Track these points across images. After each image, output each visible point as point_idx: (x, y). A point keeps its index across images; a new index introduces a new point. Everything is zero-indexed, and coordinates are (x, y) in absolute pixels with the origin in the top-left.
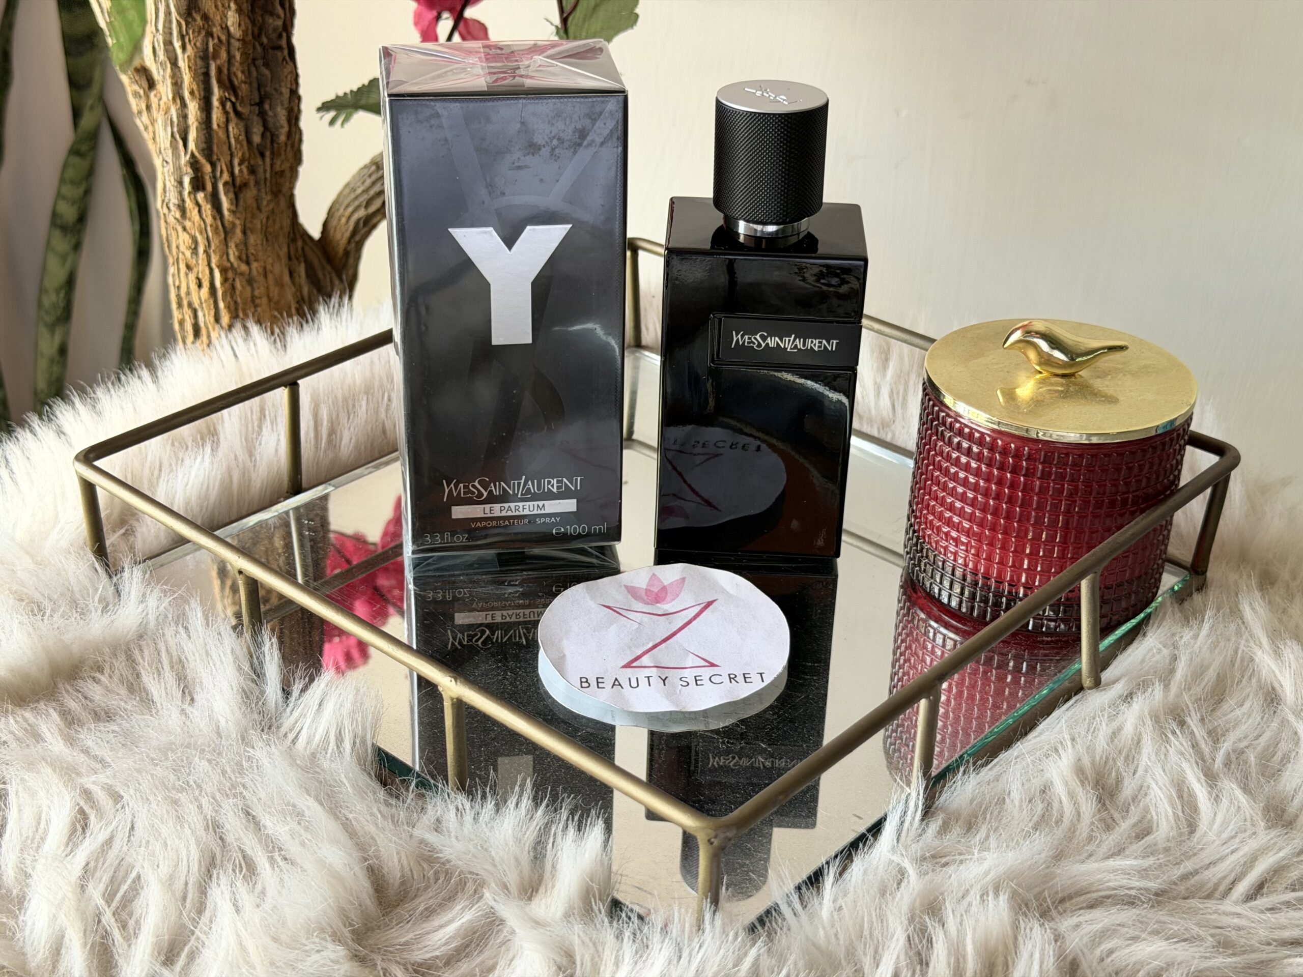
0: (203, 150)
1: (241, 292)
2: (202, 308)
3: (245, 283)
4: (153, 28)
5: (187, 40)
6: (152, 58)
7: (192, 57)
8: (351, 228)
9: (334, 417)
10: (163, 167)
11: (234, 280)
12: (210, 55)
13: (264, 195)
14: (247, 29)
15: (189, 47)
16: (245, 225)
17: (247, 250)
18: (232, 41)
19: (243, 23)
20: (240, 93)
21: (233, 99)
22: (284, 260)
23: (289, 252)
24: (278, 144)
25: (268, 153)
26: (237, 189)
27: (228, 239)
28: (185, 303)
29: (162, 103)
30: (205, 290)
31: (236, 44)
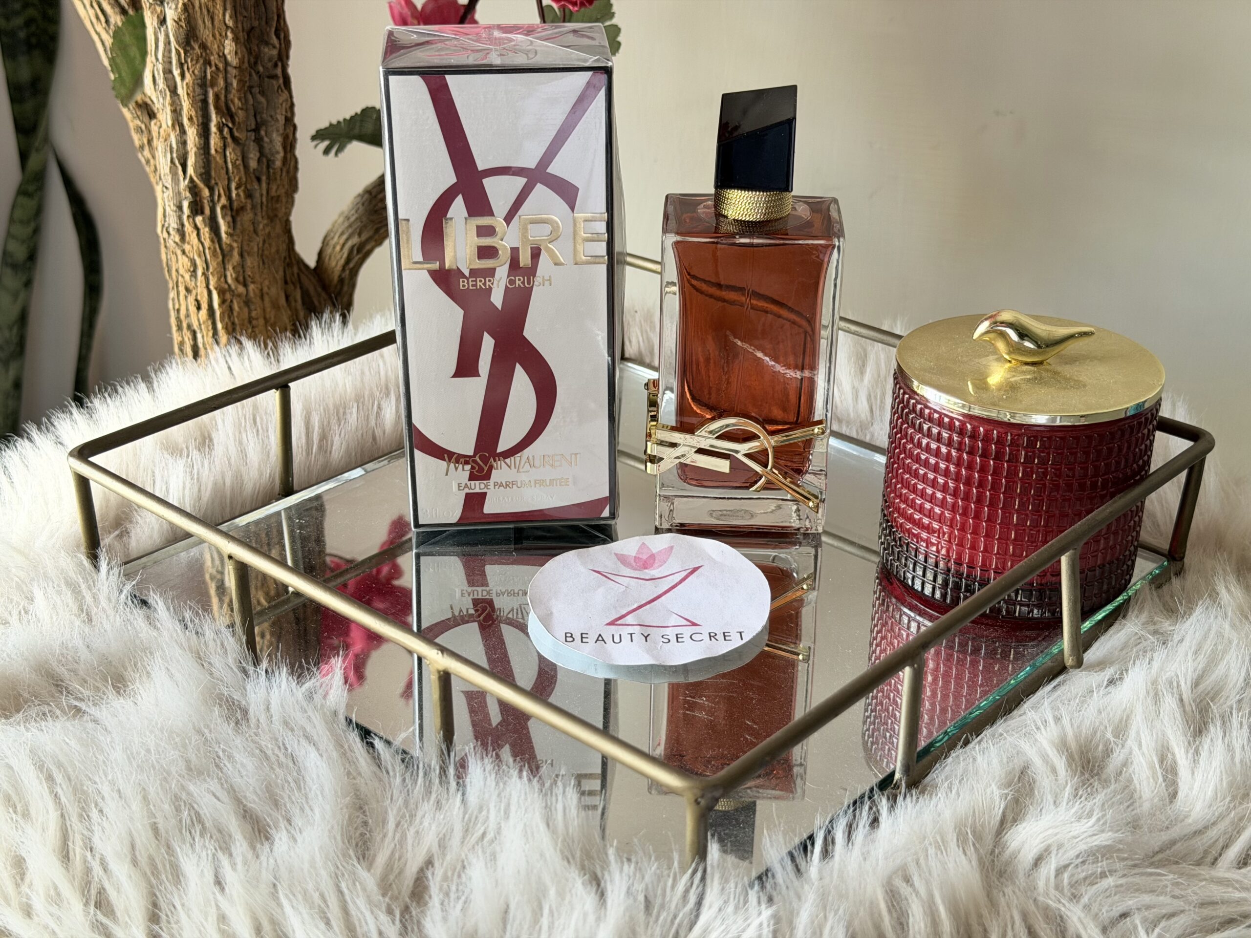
0: (201, 175)
1: (239, 314)
2: (201, 329)
3: (242, 304)
4: (153, 58)
5: (185, 68)
6: (152, 87)
7: (191, 84)
8: (345, 255)
9: (325, 423)
10: (163, 192)
11: (231, 301)
12: (208, 82)
13: (260, 219)
14: (243, 57)
15: (187, 75)
16: (242, 248)
17: (244, 272)
18: (229, 68)
19: (239, 52)
20: (237, 119)
21: (230, 125)
22: (280, 282)
23: (285, 276)
24: (274, 169)
25: (264, 178)
26: (234, 212)
27: (226, 262)
28: (185, 325)
29: (162, 131)
30: (204, 312)
31: (233, 72)
